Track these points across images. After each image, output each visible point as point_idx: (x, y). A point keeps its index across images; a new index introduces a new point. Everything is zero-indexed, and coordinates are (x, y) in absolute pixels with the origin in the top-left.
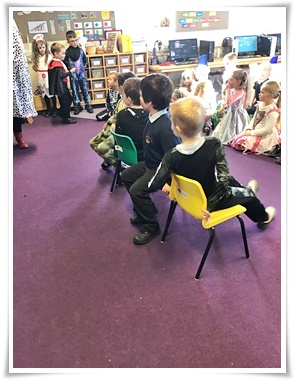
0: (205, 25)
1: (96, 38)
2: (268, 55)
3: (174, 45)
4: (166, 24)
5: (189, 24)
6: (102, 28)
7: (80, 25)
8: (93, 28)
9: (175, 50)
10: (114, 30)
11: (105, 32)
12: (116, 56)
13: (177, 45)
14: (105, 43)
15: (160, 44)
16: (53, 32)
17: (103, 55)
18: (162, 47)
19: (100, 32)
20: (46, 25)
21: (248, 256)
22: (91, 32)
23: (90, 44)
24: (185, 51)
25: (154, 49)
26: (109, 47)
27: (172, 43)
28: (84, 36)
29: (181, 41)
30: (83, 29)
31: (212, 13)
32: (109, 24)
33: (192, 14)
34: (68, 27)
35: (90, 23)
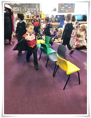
0: (67, 11)
2: (86, 21)
3: (57, 17)
4: (55, 10)
5: (62, 11)
7: (29, 9)
8: (33, 10)
9: (58, 18)
10: (39, 11)
13: (58, 17)
15: (53, 16)
16: (21, 11)
20: (18, 9)
21: (80, 84)
22: (32, 11)
24: (61, 19)
25: (51, 18)
27: (57, 16)
28: (30, 12)
29: (60, 16)
31: (69, 8)
32: (38, 9)
33: (63, 8)
34: (25, 10)
35: (32, 9)
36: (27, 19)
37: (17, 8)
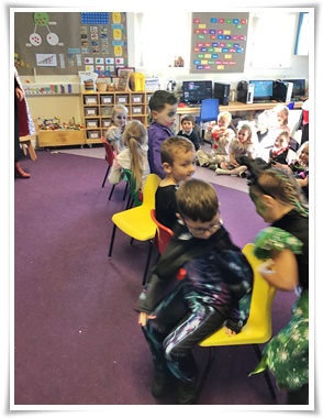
0: (219, 67)
1: (107, 74)
2: (284, 101)
3: (188, 87)
4: (180, 63)
5: (204, 66)
6: (115, 65)
7: (91, 60)
8: (105, 65)
9: (190, 91)
10: (126, 67)
11: (117, 70)
12: (128, 95)
13: (191, 87)
14: (116, 80)
15: (174, 84)
16: (63, 66)
17: (115, 93)
18: (176, 88)
19: (112, 69)
20: (55, 59)
22: (102, 68)
23: (101, 80)
24: (199, 93)
26: (120, 84)
27: (186, 84)
28: (95, 71)
29: (196, 83)
30: (94, 65)
31: (227, 56)
32: (122, 61)
33: (208, 56)
34: (79, 62)
35: (102, 59)
36: (84, 92)
37: (50, 55)
